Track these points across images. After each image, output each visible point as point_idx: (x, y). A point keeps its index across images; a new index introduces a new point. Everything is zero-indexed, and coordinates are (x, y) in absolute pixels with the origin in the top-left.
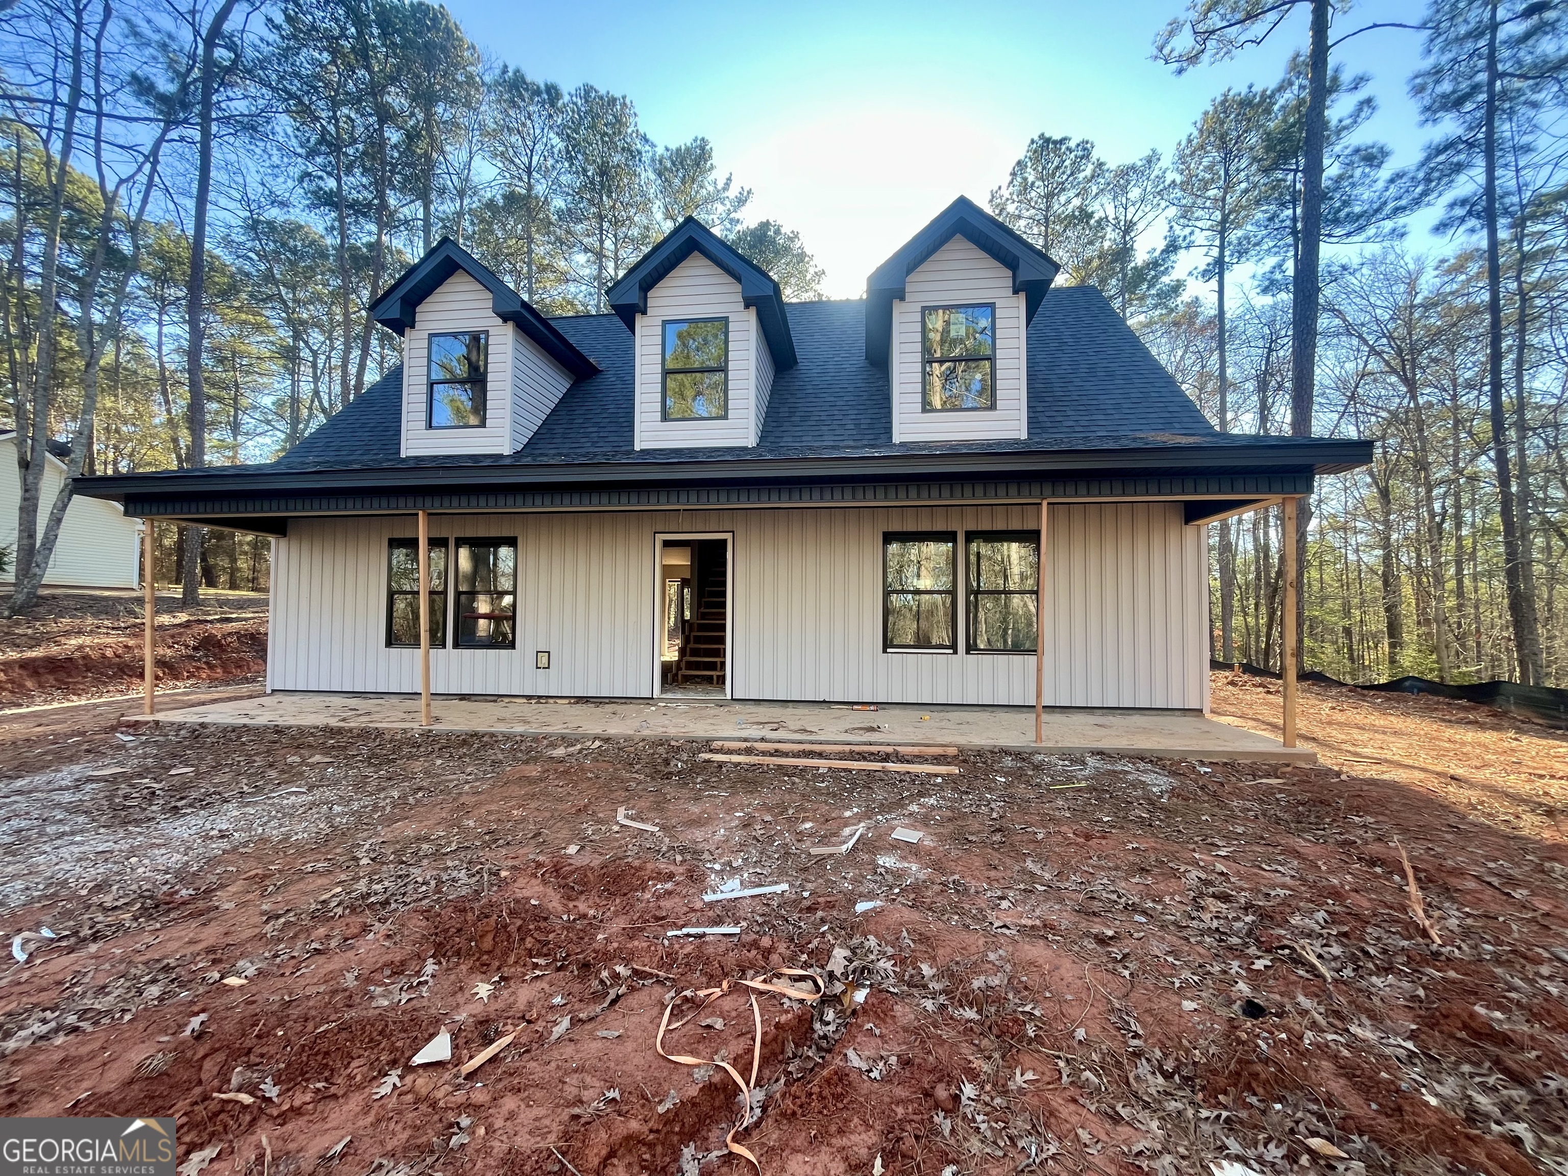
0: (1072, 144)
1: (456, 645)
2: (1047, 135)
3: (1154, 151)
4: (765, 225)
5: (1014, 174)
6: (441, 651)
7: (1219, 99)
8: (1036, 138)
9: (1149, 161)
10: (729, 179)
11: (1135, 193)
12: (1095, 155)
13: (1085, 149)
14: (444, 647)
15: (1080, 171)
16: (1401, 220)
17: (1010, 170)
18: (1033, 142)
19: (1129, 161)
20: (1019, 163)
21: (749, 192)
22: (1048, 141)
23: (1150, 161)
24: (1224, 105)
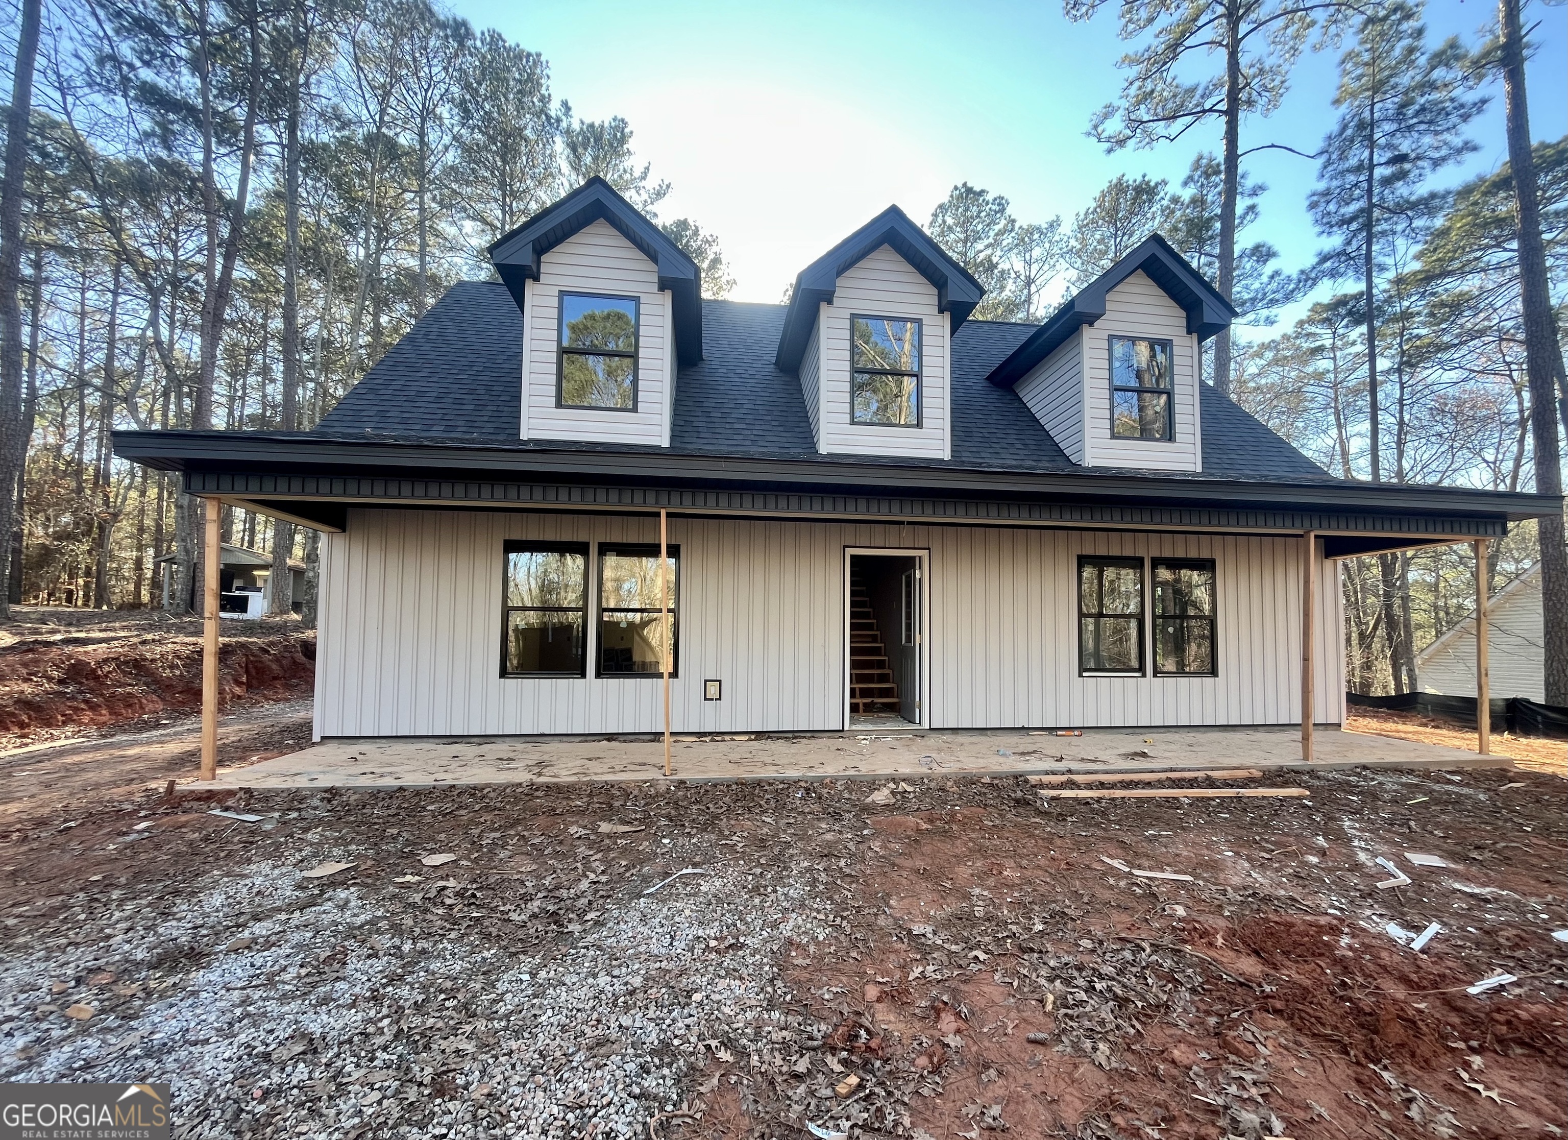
0: (990, 197)
1: (598, 675)
2: (969, 185)
3: (1058, 217)
4: (683, 225)
5: (935, 215)
6: (579, 682)
7: (1114, 181)
8: (960, 185)
9: (1051, 226)
10: (647, 168)
11: (1037, 252)
12: (1008, 211)
13: (1001, 204)
14: (583, 675)
15: (995, 224)
16: (1274, 311)
17: (933, 211)
18: (956, 188)
19: (1036, 223)
20: (941, 206)
21: (668, 186)
22: (969, 190)
23: (1054, 225)
24: (1119, 187)
